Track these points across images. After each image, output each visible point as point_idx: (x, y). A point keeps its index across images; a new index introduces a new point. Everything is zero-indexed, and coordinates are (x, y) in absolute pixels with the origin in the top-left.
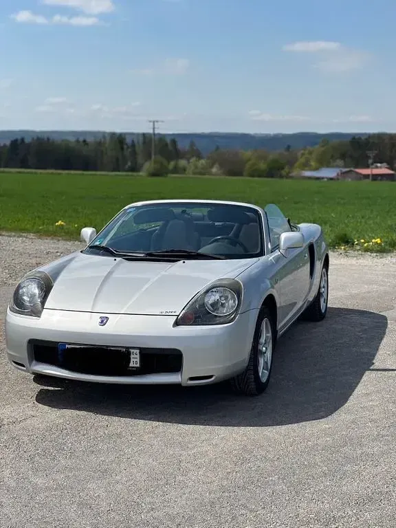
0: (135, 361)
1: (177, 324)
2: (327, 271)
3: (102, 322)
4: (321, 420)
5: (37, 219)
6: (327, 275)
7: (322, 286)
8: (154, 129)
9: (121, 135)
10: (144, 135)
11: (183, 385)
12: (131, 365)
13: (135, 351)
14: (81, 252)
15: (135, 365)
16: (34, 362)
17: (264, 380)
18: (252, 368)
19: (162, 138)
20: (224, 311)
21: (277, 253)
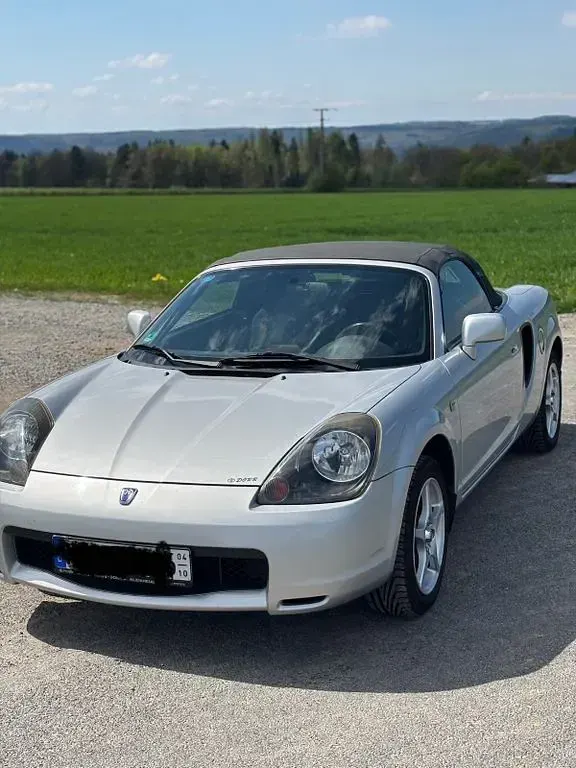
0: (183, 571)
1: (257, 501)
2: (559, 366)
3: (126, 496)
4: (527, 677)
5: (128, 271)
6: (560, 373)
7: (549, 392)
8: (322, 120)
9: (275, 132)
10: (310, 130)
11: (271, 614)
12: (176, 577)
13: (182, 552)
14: (119, 357)
15: (183, 578)
16: (18, 564)
17: (429, 589)
18: (402, 574)
19: (336, 134)
20: (348, 474)
21: (457, 352)
